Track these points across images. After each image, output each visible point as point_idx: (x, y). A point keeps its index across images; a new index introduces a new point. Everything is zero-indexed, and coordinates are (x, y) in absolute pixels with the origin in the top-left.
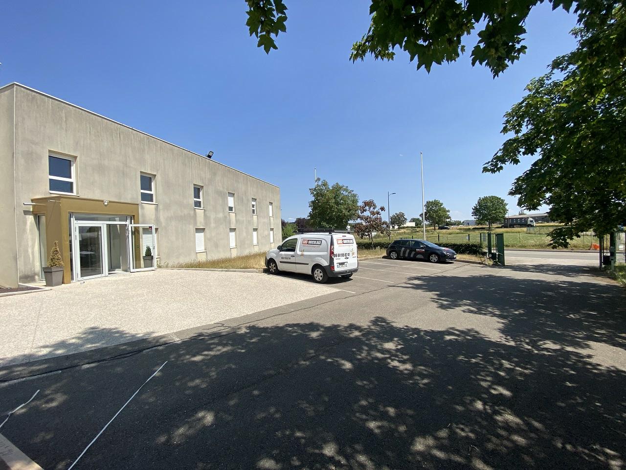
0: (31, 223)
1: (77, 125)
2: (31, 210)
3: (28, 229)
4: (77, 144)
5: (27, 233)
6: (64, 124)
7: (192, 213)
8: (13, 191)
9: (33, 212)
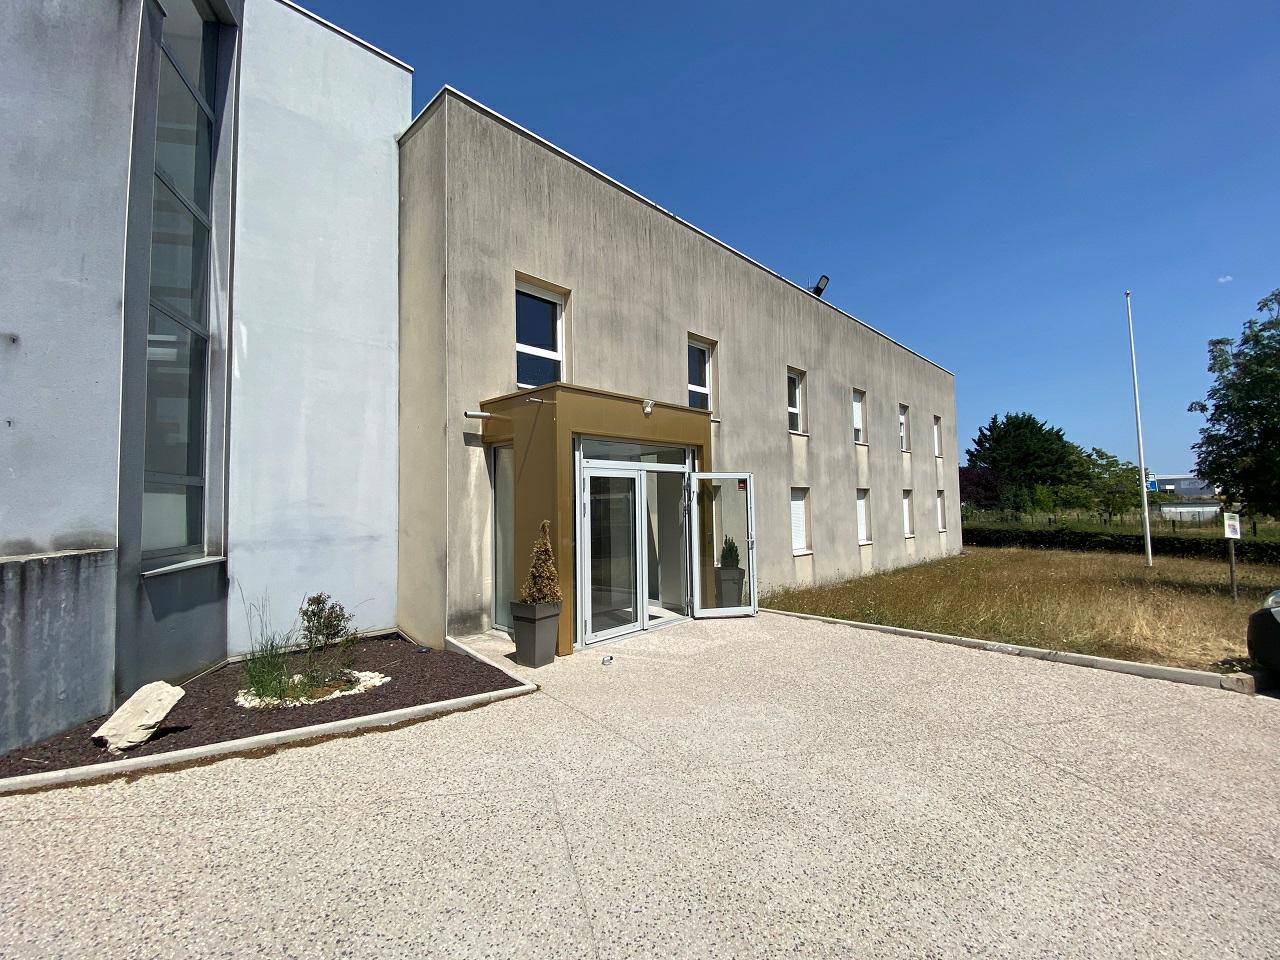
0: (479, 468)
1: (571, 207)
2: (480, 433)
3: (473, 483)
4: (571, 256)
5: (469, 495)
6: (545, 202)
7: (785, 443)
8: (442, 380)
9: (482, 435)
